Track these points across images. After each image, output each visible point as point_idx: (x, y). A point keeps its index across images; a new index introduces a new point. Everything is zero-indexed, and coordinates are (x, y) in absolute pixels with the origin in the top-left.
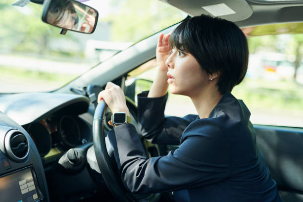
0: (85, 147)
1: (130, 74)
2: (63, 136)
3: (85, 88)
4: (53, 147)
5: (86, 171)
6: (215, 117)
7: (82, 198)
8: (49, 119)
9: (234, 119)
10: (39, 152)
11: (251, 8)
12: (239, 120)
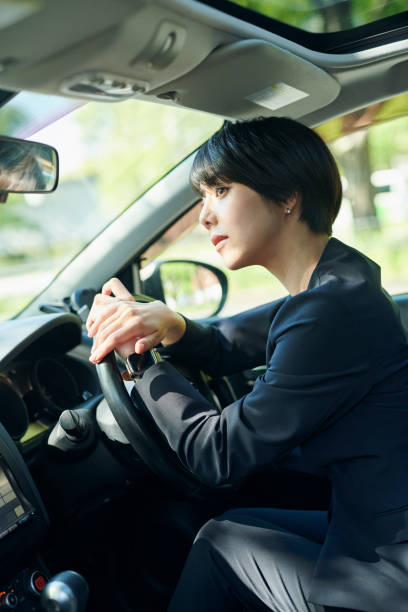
0: (91, 404)
1: (145, 255)
2: (47, 398)
3: (67, 300)
4: (33, 421)
5: (102, 448)
6: (317, 285)
7: (107, 500)
8: (14, 372)
9: (353, 280)
10: (11, 435)
11: (335, 78)
12: (363, 281)
